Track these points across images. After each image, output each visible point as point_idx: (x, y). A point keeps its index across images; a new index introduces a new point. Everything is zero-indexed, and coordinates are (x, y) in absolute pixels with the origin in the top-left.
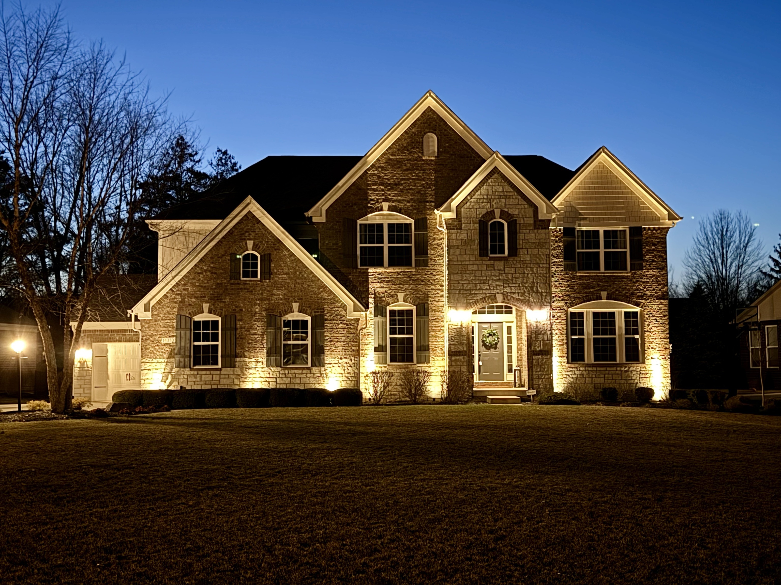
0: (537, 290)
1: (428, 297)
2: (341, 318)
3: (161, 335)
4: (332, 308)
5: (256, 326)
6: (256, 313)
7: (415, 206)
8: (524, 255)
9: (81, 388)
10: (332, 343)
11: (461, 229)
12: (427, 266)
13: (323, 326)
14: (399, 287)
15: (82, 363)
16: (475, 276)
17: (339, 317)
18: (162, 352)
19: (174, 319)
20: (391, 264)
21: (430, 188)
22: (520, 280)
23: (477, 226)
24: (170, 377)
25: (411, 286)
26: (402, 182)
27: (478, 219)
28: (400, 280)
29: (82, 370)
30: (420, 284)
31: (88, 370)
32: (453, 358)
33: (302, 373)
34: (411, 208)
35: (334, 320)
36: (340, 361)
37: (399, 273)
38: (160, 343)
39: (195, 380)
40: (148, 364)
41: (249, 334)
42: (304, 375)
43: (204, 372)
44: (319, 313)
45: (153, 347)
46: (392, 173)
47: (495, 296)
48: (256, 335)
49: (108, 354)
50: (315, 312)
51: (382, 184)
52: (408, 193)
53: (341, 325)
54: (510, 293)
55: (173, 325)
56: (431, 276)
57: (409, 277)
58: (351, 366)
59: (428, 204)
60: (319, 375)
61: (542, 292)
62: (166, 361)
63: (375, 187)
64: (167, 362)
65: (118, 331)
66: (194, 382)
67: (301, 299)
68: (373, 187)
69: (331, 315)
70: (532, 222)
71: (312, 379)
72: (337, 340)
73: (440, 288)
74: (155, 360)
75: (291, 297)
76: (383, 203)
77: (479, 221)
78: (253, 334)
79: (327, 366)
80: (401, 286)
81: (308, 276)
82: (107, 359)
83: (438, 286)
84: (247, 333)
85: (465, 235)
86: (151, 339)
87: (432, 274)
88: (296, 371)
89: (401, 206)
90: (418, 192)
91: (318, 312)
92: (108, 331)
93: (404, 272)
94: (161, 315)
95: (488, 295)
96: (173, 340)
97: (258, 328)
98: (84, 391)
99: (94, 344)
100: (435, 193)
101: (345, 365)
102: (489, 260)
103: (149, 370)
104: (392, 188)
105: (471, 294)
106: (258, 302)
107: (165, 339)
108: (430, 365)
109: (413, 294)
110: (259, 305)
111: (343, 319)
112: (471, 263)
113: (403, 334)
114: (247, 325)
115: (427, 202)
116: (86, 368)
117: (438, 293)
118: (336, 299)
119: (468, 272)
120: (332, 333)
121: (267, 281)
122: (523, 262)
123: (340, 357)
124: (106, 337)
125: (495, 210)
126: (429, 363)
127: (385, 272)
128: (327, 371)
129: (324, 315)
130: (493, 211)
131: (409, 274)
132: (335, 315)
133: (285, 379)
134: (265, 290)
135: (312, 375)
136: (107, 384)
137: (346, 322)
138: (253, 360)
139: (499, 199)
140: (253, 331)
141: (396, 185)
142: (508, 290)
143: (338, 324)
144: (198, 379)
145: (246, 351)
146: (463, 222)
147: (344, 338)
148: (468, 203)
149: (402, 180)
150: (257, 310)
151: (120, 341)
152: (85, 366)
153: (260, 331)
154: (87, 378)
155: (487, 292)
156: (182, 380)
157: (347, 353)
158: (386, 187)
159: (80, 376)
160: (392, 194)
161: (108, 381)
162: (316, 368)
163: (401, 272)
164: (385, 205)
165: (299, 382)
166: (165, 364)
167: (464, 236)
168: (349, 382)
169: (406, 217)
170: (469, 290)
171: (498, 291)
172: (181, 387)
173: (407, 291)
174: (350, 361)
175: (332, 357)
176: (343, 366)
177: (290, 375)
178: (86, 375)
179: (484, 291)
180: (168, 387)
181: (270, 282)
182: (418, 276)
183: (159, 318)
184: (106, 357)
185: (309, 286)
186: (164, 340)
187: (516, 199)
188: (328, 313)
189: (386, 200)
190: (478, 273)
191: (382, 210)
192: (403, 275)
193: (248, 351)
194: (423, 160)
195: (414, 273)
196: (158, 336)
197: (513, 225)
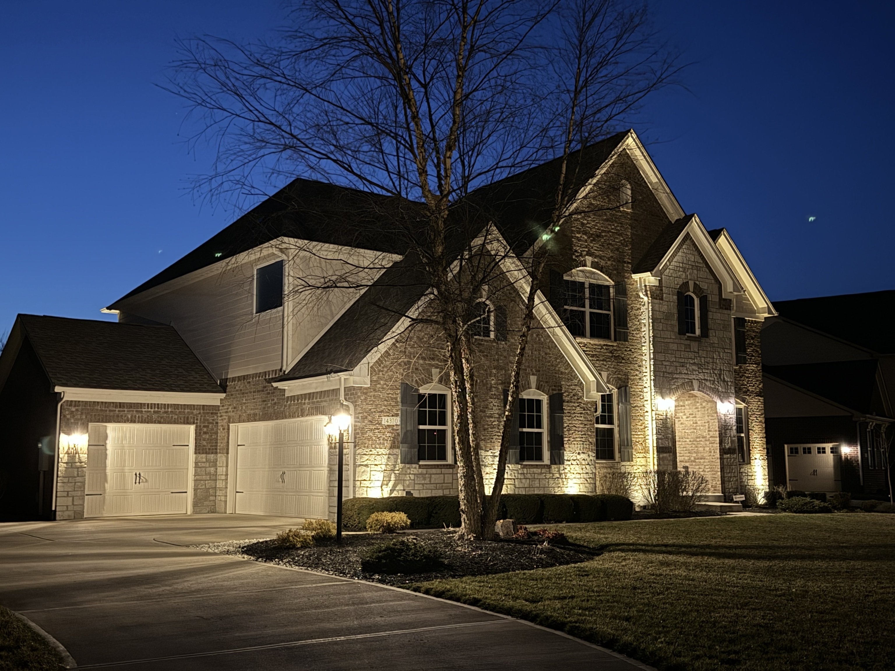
0: (724, 378)
1: (628, 379)
2: (578, 399)
3: (381, 412)
4: (569, 386)
5: (492, 404)
6: (491, 387)
7: (615, 266)
8: (713, 339)
9: (68, 496)
10: (571, 432)
11: (662, 299)
12: (626, 340)
13: (562, 410)
14: (603, 364)
15: (72, 455)
16: (675, 357)
17: (576, 398)
18: (384, 439)
19: (398, 389)
20: (593, 335)
21: (627, 246)
22: (710, 366)
23: (675, 297)
24: (393, 478)
25: (614, 363)
26: (603, 234)
27: (676, 290)
28: (603, 356)
29: (72, 467)
30: (621, 363)
31: (82, 467)
32: (661, 456)
33: (541, 473)
34: (611, 268)
35: (571, 402)
36: (579, 457)
37: (602, 346)
38: (380, 424)
39: (423, 482)
40: (366, 457)
41: (485, 416)
42: (542, 476)
43: (434, 471)
44: (557, 392)
45: (371, 430)
46: (594, 221)
47: (692, 382)
48: (492, 417)
49: (108, 442)
50: (553, 390)
51: (585, 233)
52: (609, 248)
53: (578, 408)
54: (704, 380)
55: (396, 398)
56: (629, 352)
57: (611, 352)
58: (588, 464)
59: (625, 265)
60: (558, 475)
61: (728, 382)
62: (388, 452)
63: (579, 236)
64: (389, 454)
65: (130, 406)
66: (423, 484)
67: (539, 371)
68: (577, 235)
69: (568, 395)
70: (718, 300)
71: (551, 482)
72: (574, 428)
73: (638, 368)
74: (374, 452)
75: (529, 367)
76: (587, 257)
77: (678, 292)
78: (489, 417)
79: (566, 463)
80: (605, 363)
81: (544, 340)
82: (106, 450)
83: (636, 365)
84: (483, 414)
85: (666, 307)
86: (369, 418)
87: (630, 350)
88: (535, 470)
89: (602, 263)
90: (617, 249)
91: (555, 390)
92: (115, 405)
93: (607, 345)
94: (382, 382)
95: (687, 380)
96: (396, 421)
97: (494, 408)
98: (73, 500)
99: (90, 425)
100: (631, 253)
101: (583, 462)
102: (686, 339)
103: (366, 466)
104: (594, 240)
105: (673, 379)
106: (494, 371)
107: (386, 418)
108: (632, 463)
109: (615, 374)
110: (495, 376)
111: (580, 401)
112: (672, 341)
113: (605, 424)
114: (482, 404)
115: (625, 262)
116: (78, 464)
117: (637, 375)
118: (573, 374)
119: (670, 352)
120: (570, 418)
121: (503, 343)
122: (712, 345)
123: (577, 452)
124: (112, 414)
125: (690, 282)
126: (632, 461)
127: (590, 343)
128: (566, 471)
129: (562, 394)
130: (688, 282)
131: (611, 348)
132: (572, 394)
133: (524, 481)
134: (501, 355)
135: (551, 475)
136: (104, 490)
137: (582, 405)
138: (489, 453)
139: (692, 269)
140: (489, 412)
141: (598, 236)
142: (701, 376)
143: (576, 407)
144: (427, 481)
145: (482, 440)
146: (664, 291)
147: (582, 426)
148: (668, 270)
149: (603, 231)
150: (493, 382)
151: (133, 421)
152: (77, 460)
153: (497, 412)
154: (79, 479)
155: (686, 377)
156: (407, 482)
157: (585, 446)
158: (589, 238)
159: (67, 476)
160: (595, 246)
161: (106, 485)
162: (555, 466)
163: (604, 345)
164: (589, 259)
165: (538, 485)
166: (386, 457)
167: (664, 308)
168: (587, 485)
169: (607, 278)
170: (671, 373)
171: (694, 377)
172: (408, 493)
173: (611, 369)
174: (587, 457)
175: (570, 451)
176: (581, 464)
177: (529, 476)
178: (78, 476)
179: (683, 376)
180: (391, 494)
181: (506, 344)
182: (619, 352)
183: (378, 386)
184: (104, 445)
185: (546, 354)
186: (386, 421)
187: (704, 273)
188: (565, 392)
189: (589, 254)
190: (678, 354)
191: (585, 265)
192: (606, 349)
193: (484, 440)
194: (621, 212)
195: (615, 348)
196: (377, 415)
197: (704, 301)
